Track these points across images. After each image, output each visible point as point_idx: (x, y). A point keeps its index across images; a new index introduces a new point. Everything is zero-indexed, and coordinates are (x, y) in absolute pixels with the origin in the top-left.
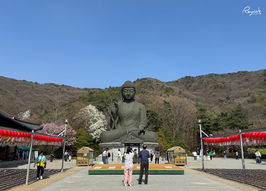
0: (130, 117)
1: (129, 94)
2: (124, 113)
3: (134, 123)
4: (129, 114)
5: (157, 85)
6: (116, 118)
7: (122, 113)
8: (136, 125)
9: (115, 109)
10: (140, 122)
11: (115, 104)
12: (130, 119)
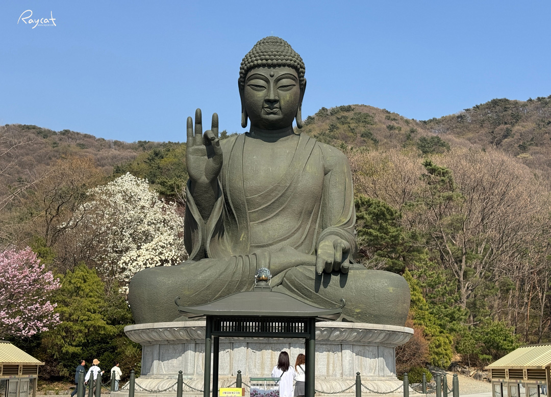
1: (272, 99)
3: (294, 234)
5: (391, 128)
6: (213, 206)
7: (241, 185)
8: (307, 242)
10: (323, 227)
11: (207, 142)
12: (278, 214)
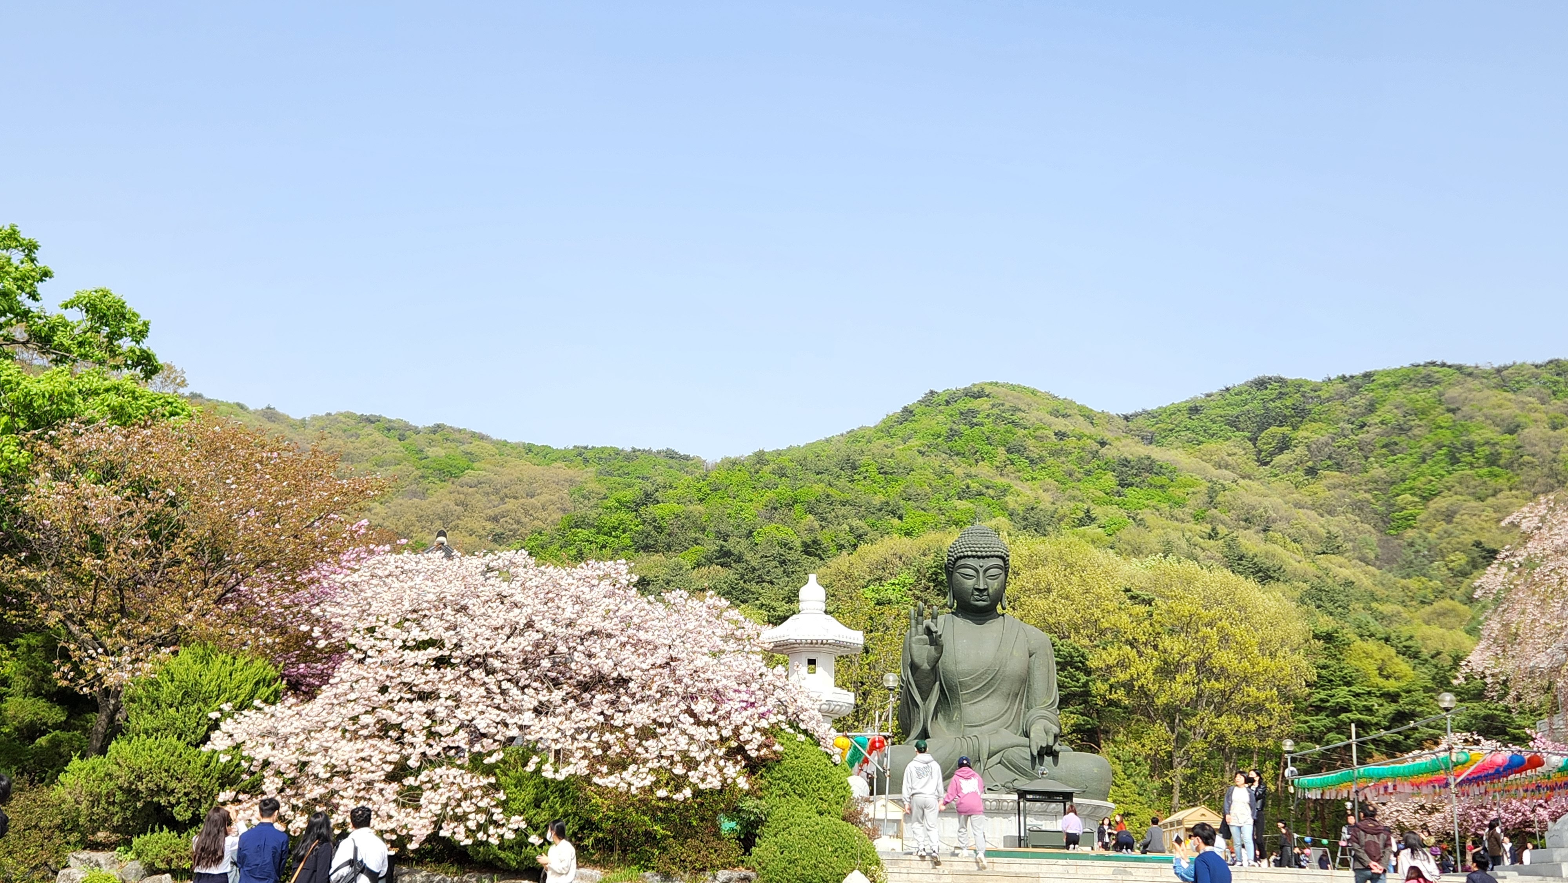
0: (989, 689)
1: (982, 587)
2: (963, 667)
3: (1003, 714)
4: (983, 674)
6: (931, 689)
7: (953, 668)
8: (1015, 722)
9: (925, 655)
11: (929, 631)
12: (988, 696)
